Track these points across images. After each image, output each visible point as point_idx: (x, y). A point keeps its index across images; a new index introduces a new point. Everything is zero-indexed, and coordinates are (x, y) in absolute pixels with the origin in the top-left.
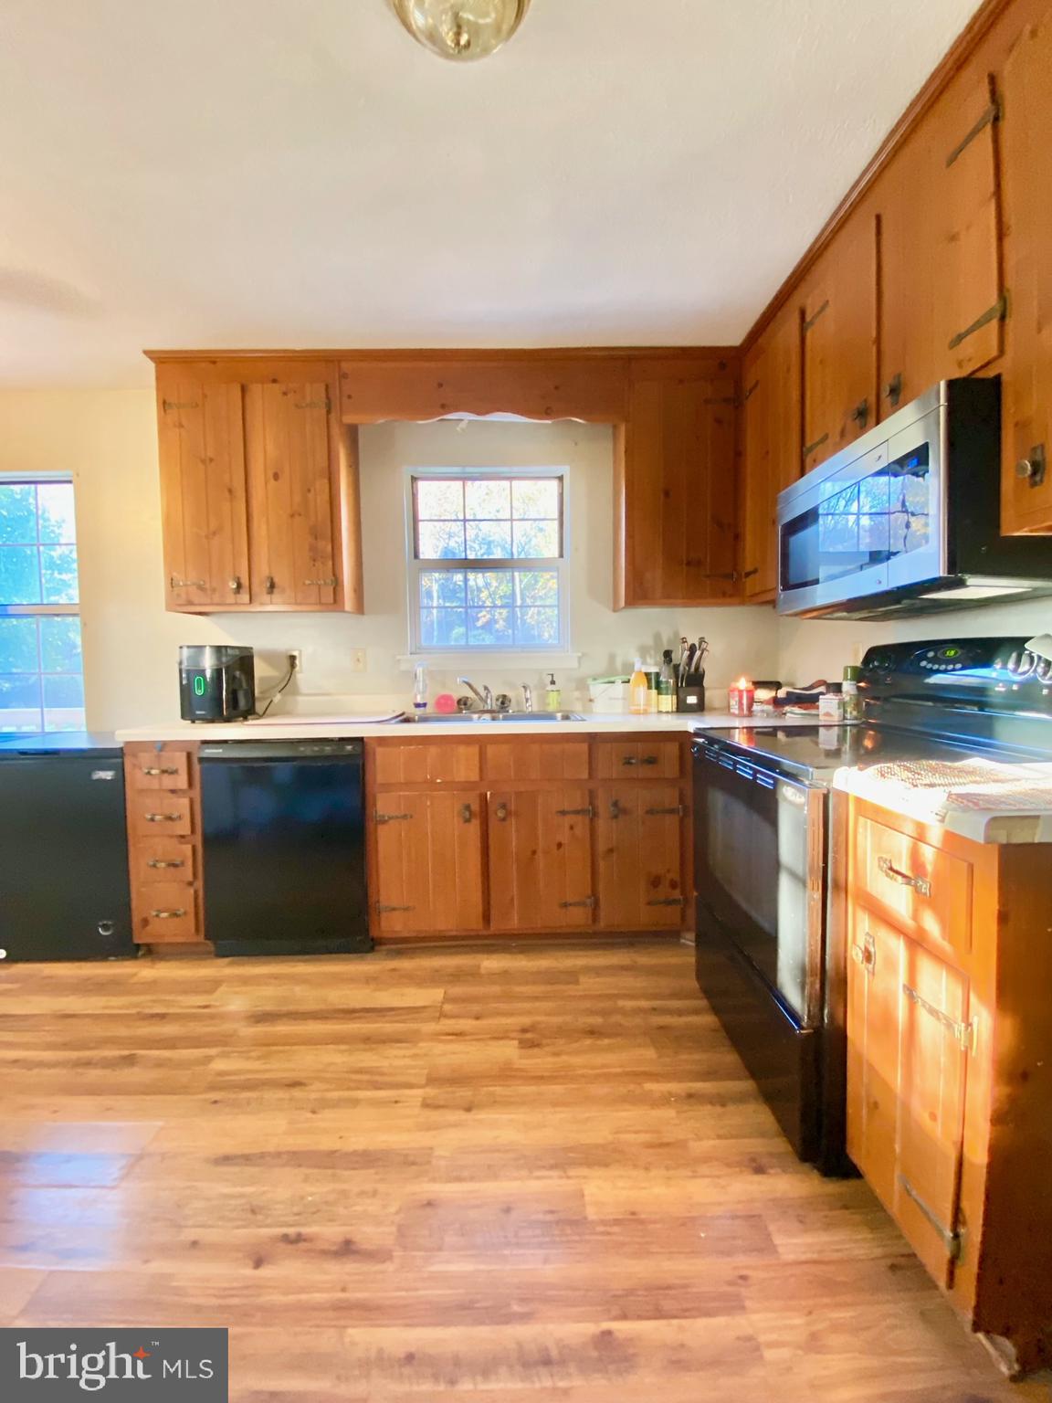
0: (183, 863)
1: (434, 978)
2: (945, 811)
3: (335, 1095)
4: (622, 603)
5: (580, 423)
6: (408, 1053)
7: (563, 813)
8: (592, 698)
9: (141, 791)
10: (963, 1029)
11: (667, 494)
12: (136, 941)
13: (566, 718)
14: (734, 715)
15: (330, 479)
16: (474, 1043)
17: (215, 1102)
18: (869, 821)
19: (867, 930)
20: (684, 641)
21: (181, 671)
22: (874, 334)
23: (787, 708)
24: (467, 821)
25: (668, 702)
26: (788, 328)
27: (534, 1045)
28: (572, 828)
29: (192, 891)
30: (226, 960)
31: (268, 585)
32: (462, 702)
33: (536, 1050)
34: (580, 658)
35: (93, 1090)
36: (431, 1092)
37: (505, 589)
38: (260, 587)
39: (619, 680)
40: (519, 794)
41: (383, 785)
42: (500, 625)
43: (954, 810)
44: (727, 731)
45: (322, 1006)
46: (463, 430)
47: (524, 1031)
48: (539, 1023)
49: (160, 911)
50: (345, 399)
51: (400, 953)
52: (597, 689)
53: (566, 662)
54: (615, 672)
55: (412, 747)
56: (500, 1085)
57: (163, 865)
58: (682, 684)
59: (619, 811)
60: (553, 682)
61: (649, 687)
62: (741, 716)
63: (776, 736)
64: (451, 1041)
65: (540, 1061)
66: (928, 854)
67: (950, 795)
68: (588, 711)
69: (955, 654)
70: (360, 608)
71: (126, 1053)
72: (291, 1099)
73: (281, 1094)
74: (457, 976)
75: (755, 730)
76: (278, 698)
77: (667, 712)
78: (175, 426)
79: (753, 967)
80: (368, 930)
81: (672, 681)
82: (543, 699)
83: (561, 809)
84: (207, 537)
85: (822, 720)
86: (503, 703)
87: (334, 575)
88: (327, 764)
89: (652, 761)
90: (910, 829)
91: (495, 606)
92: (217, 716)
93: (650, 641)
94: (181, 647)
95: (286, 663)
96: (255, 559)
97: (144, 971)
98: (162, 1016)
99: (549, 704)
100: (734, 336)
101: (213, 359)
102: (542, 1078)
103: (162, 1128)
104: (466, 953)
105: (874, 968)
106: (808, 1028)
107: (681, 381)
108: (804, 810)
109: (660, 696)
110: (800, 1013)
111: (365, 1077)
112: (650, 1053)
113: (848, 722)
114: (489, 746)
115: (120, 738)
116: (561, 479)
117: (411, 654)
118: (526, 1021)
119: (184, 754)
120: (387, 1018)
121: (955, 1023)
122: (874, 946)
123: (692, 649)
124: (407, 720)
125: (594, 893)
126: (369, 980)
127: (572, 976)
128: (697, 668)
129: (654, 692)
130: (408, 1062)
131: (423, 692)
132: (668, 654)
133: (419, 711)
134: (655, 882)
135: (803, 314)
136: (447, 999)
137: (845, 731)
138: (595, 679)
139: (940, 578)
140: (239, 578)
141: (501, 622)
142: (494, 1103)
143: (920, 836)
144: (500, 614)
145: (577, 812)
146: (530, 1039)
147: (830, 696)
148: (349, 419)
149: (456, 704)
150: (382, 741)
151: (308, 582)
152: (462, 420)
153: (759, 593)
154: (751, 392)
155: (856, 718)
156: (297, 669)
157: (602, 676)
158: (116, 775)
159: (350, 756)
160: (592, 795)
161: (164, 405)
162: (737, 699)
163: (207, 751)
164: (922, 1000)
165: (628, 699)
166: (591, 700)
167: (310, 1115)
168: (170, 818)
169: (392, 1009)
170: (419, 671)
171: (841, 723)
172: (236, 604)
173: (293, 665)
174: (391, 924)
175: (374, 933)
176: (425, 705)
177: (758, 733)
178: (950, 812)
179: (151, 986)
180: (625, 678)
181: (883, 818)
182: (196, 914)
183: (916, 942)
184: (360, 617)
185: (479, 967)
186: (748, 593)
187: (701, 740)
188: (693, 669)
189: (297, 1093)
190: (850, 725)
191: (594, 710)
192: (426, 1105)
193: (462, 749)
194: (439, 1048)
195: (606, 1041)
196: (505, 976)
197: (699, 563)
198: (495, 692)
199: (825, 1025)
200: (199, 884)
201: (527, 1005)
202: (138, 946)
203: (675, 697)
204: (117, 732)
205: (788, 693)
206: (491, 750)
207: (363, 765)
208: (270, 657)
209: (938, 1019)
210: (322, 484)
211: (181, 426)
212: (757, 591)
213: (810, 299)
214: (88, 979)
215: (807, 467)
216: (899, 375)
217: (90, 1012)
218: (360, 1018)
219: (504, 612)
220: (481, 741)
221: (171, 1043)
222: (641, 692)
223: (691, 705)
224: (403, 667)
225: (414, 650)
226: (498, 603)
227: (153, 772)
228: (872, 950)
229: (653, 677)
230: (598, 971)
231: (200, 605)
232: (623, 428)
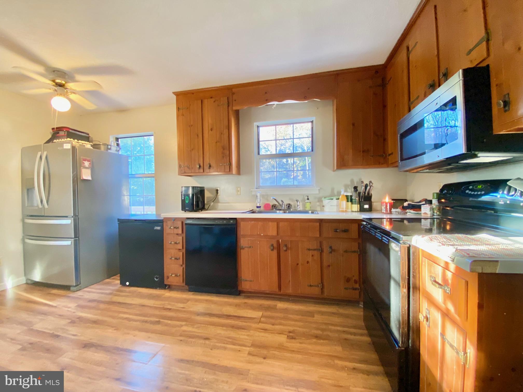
0: (179, 258)
1: (260, 308)
2: (454, 257)
3: (220, 345)
4: (336, 168)
5: (319, 101)
6: (246, 334)
7: (309, 250)
8: (324, 205)
9: (168, 234)
10: (462, 354)
11: (353, 125)
12: (166, 283)
13: (312, 213)
14: (383, 213)
15: (228, 129)
16: (271, 334)
17: (181, 340)
18: (426, 259)
19: (426, 308)
20: (362, 182)
21: (182, 195)
22: (436, 53)
23: (408, 211)
24: (273, 250)
25: (356, 207)
26: (402, 55)
27: (293, 338)
28: (313, 256)
29: (182, 268)
30: (192, 293)
31: (209, 166)
32: (274, 206)
33: (293, 340)
34: (319, 190)
35: (147, 331)
36: (252, 349)
37: (302, 164)
38: (206, 167)
39: (335, 198)
40: (291, 241)
41: (242, 235)
42: (300, 177)
43: (458, 256)
44: (381, 219)
45: (220, 313)
46: (274, 108)
47: (290, 332)
48: (296, 330)
49: (172, 274)
50: (234, 102)
51: (248, 297)
52: (326, 202)
53: (314, 191)
54: (334, 195)
55: (253, 222)
56: (278, 351)
57: (174, 258)
58: (362, 200)
59: (332, 250)
60: (308, 199)
61: (348, 201)
62: (386, 213)
63: (403, 222)
64: (261, 332)
65: (294, 345)
66: (449, 275)
67: (457, 250)
68: (322, 210)
69: (482, 187)
70: (239, 173)
71: (157, 320)
72: (205, 344)
73: (202, 341)
74: (268, 308)
75: (393, 219)
76: (212, 204)
77: (355, 211)
78: (181, 115)
79: (382, 319)
80: (237, 287)
81: (357, 199)
82: (304, 205)
83: (308, 248)
84: (190, 151)
85: (423, 216)
86: (289, 207)
87: (229, 162)
88: (224, 227)
89: (346, 231)
90: (442, 264)
91: (298, 170)
92: (193, 210)
93: (349, 183)
94: (182, 187)
95: (215, 192)
96: (205, 158)
97: (166, 293)
98: (170, 309)
99: (306, 208)
100: (381, 60)
101: (193, 93)
102: (293, 351)
103: (164, 346)
104: (273, 300)
105: (429, 324)
106: (402, 347)
107: (359, 81)
108: (398, 253)
109: (352, 205)
110: (399, 340)
111: (230, 340)
112: (339, 348)
113: (435, 217)
114: (280, 223)
115: (163, 215)
116: (312, 122)
117: (256, 189)
118: (291, 329)
119: (181, 222)
120: (241, 320)
121: (460, 352)
122: (429, 314)
123: (366, 186)
124: (253, 212)
125: (322, 282)
126: (237, 305)
127: (311, 314)
128: (368, 193)
129: (350, 203)
130: (246, 337)
131: (260, 203)
132: (355, 188)
133: (258, 209)
134: (348, 280)
135: (408, 48)
136: (262, 316)
137: (434, 221)
138: (325, 198)
139: (463, 154)
140: (200, 164)
141: (300, 176)
142: (274, 357)
143: (446, 267)
144: (300, 173)
145: (315, 250)
146: (292, 336)
147: (427, 205)
148: (235, 108)
149: (271, 207)
150: (243, 219)
151: (221, 165)
152: (274, 104)
153: (394, 163)
154: (389, 81)
155: (439, 215)
156: (219, 194)
157: (329, 197)
158: (161, 228)
159: (232, 224)
160: (321, 243)
161: (178, 109)
162: (385, 206)
163: (188, 221)
164: (447, 340)
165: (338, 206)
166: (323, 206)
167: (210, 350)
168: (176, 243)
169: (242, 317)
170: (258, 195)
171: (432, 217)
172: (199, 173)
173: (217, 193)
174: (245, 286)
175: (240, 288)
176: (260, 207)
177: (394, 221)
178: (456, 257)
179: (169, 298)
180: (338, 197)
181: (433, 260)
182: (183, 276)
183: (446, 314)
184: (239, 176)
185: (276, 305)
186: (390, 163)
187: (365, 223)
188: (366, 194)
189: (207, 342)
190: (436, 218)
191: (325, 210)
192: (250, 354)
193: (270, 223)
194: (257, 334)
195: (322, 341)
196: (285, 311)
197: (368, 151)
198: (286, 202)
199: (410, 347)
200: (184, 266)
201: (293, 323)
202: (166, 285)
203: (359, 205)
204: (162, 214)
205: (409, 204)
206: (281, 224)
207: (237, 227)
208: (210, 190)
209: (453, 349)
210: (226, 131)
211: (183, 115)
212: (393, 162)
213: (410, 42)
214: (151, 294)
215: (411, 108)
216: (447, 68)
217: (150, 305)
218: (231, 319)
219: (302, 172)
220: (278, 221)
221: (171, 318)
222: (344, 203)
223: (366, 209)
224: (253, 193)
225: (257, 187)
226: (299, 169)
227: (172, 228)
228: (428, 316)
229: (349, 197)
230: (322, 313)
231: (188, 173)
232: (335, 101)
